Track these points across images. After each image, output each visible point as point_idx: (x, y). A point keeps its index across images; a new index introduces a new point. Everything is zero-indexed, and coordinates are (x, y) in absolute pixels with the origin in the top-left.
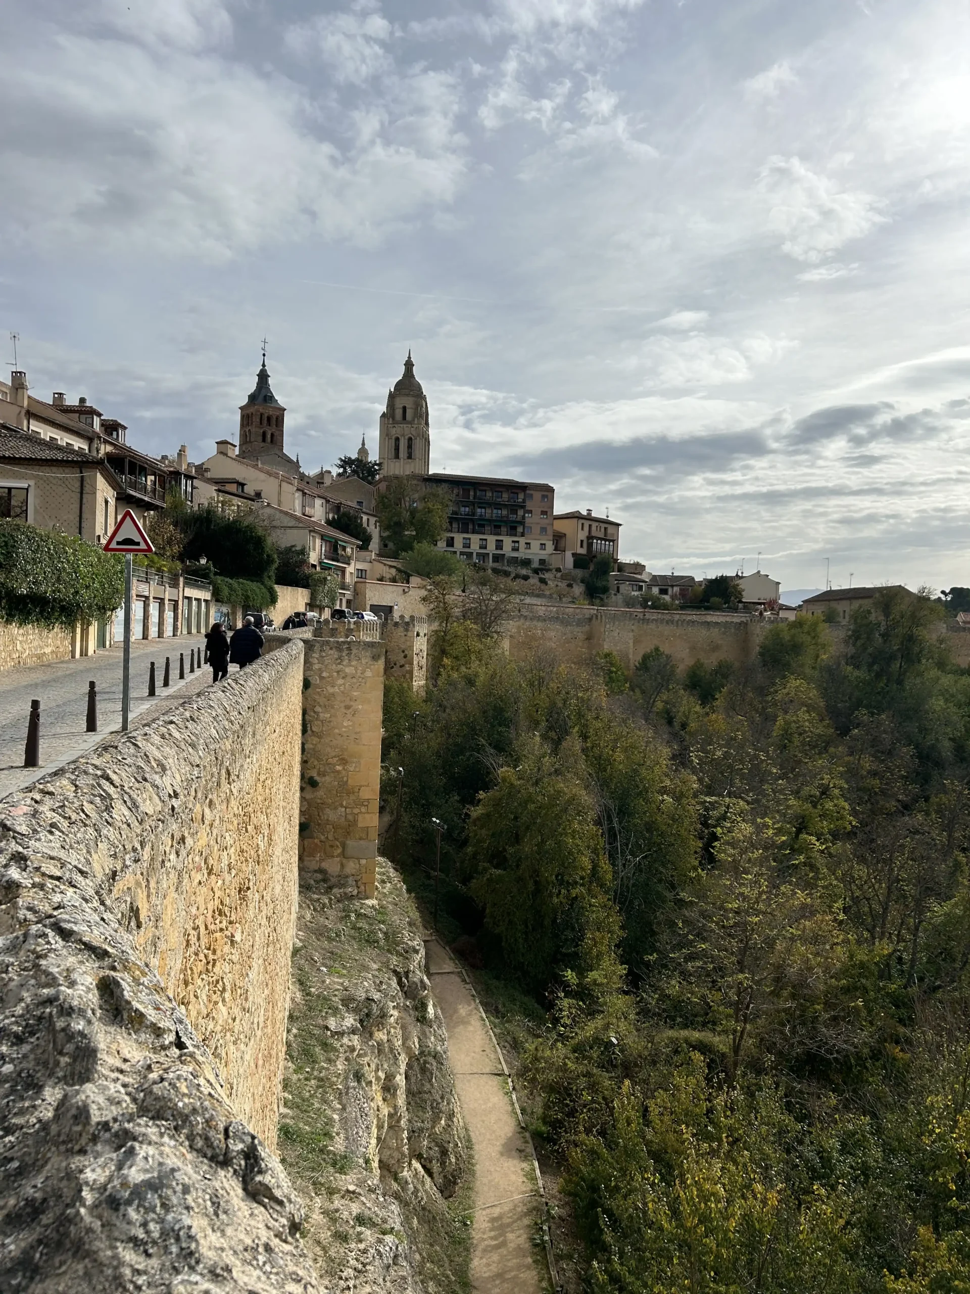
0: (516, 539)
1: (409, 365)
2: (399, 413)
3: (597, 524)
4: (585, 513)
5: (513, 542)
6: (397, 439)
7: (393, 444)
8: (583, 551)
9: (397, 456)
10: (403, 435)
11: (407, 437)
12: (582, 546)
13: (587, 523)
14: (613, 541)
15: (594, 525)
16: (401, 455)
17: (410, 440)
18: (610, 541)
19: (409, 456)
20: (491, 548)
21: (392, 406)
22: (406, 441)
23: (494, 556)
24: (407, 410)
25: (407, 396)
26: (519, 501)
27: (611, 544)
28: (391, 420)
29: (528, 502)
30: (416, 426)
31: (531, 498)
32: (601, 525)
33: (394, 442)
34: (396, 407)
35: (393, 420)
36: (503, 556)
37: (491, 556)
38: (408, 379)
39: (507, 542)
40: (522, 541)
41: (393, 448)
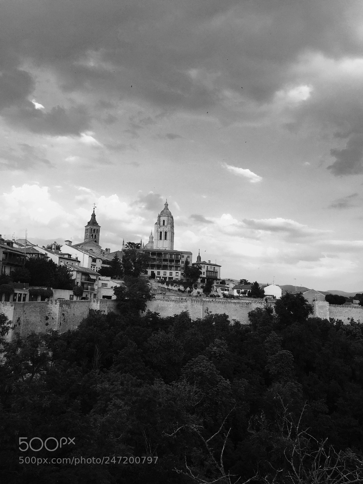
0: (177, 272)
1: (167, 205)
2: (162, 223)
3: (211, 266)
4: (208, 262)
5: (176, 273)
6: (161, 232)
7: (160, 235)
8: (204, 276)
9: (161, 239)
11: (164, 232)
12: (204, 274)
13: (206, 266)
14: (217, 272)
15: (209, 266)
16: (162, 238)
17: (166, 233)
18: (215, 272)
19: (166, 239)
20: (168, 275)
21: (159, 220)
22: (164, 233)
23: (169, 278)
24: (165, 222)
25: (165, 216)
26: (179, 258)
27: (216, 273)
28: (159, 225)
29: (182, 258)
30: (168, 227)
31: (183, 257)
32: (212, 266)
33: (160, 233)
34: (161, 220)
35: (160, 225)
36: (172, 278)
37: (168, 278)
38: (165, 210)
39: (174, 273)
40: (180, 272)
41: (160, 236)
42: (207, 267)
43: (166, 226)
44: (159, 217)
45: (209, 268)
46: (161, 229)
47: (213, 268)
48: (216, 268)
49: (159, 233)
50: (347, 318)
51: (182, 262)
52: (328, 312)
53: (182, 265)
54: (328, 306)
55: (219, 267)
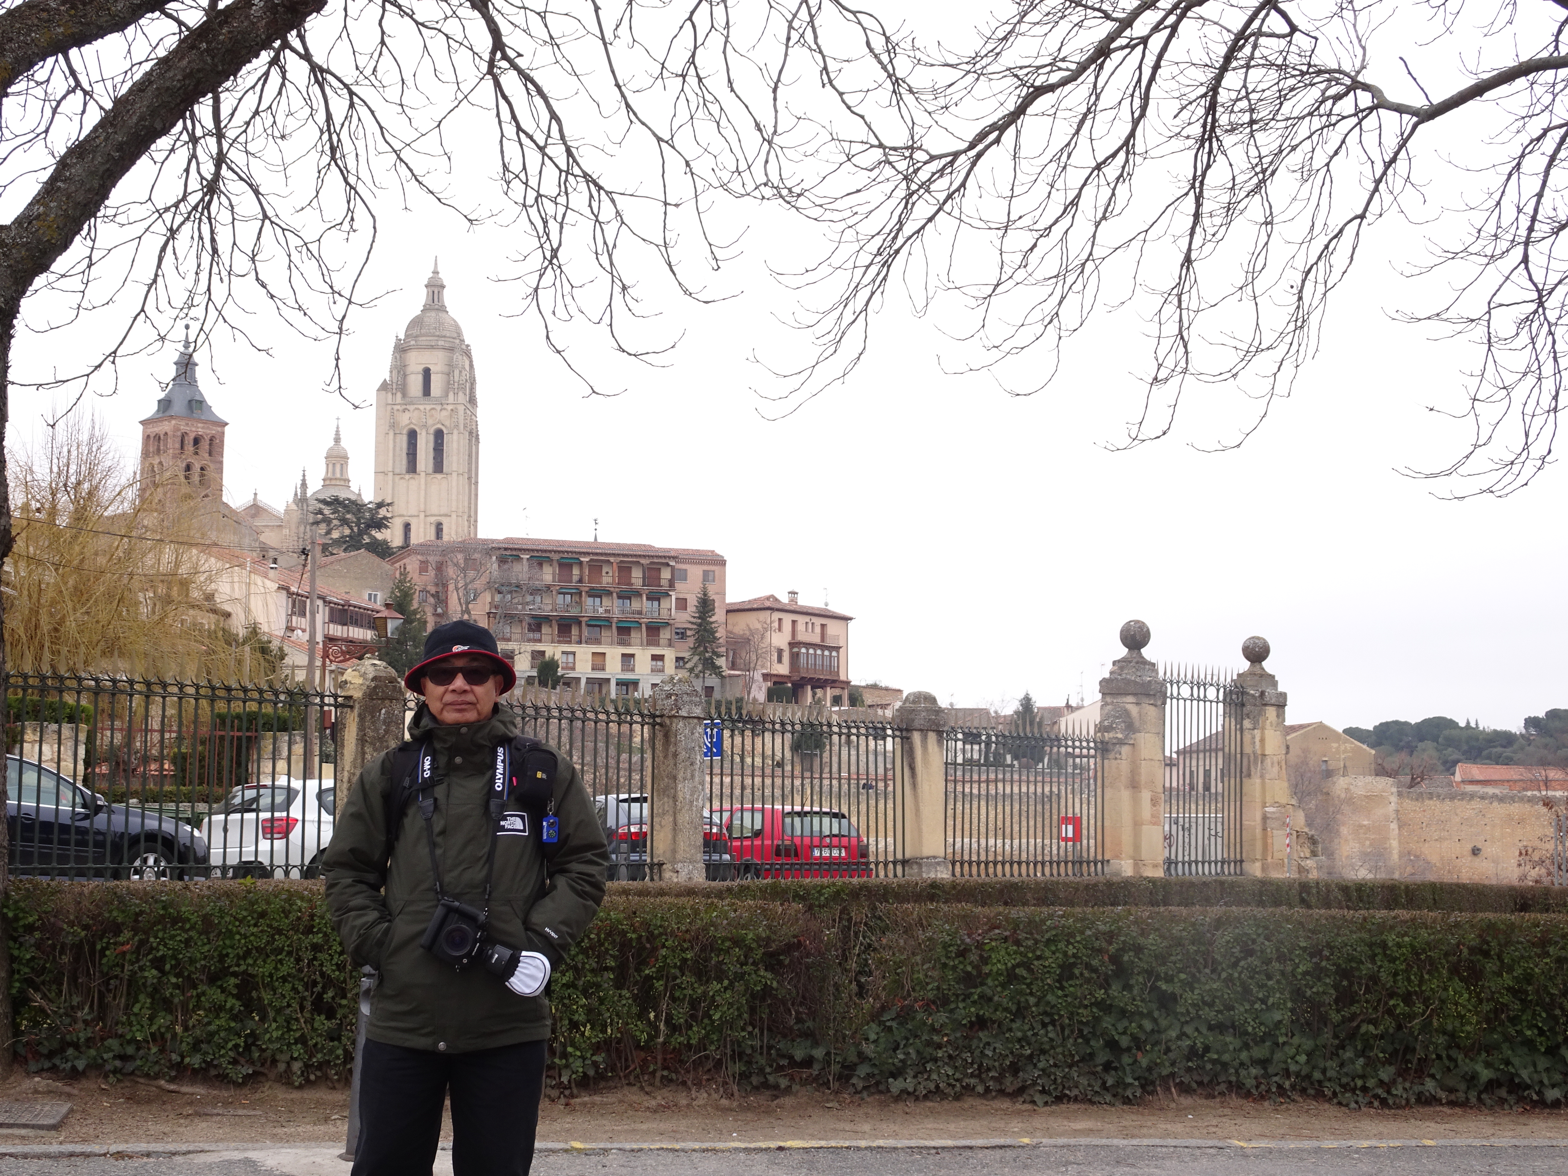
0: (657, 651)
1: (435, 287)
2: (415, 383)
3: (807, 619)
4: (784, 599)
5: (655, 658)
6: (412, 436)
7: (405, 445)
8: (783, 669)
9: (412, 467)
10: (425, 426)
11: (432, 431)
12: (780, 660)
13: (787, 619)
14: (837, 649)
15: (801, 620)
16: (420, 466)
17: (439, 435)
18: (831, 649)
19: (438, 467)
20: (614, 669)
21: (400, 368)
22: (432, 438)
23: (619, 683)
24: (433, 377)
25: (432, 347)
26: (663, 582)
27: (834, 654)
28: (399, 395)
29: (678, 585)
30: (450, 407)
31: (684, 577)
32: (815, 620)
33: (405, 438)
34: (410, 369)
35: (404, 395)
36: (635, 684)
37: (613, 683)
38: (433, 314)
39: (643, 657)
40: (670, 655)
41: (405, 451)
42: (794, 622)
43: (441, 402)
44: (401, 349)
45: (801, 627)
46: (411, 418)
47: (818, 629)
48: (833, 628)
49: (403, 440)
50: (1469, 847)
51: (682, 604)
52: (1394, 826)
53: (684, 618)
54: (1394, 799)
55: (842, 623)
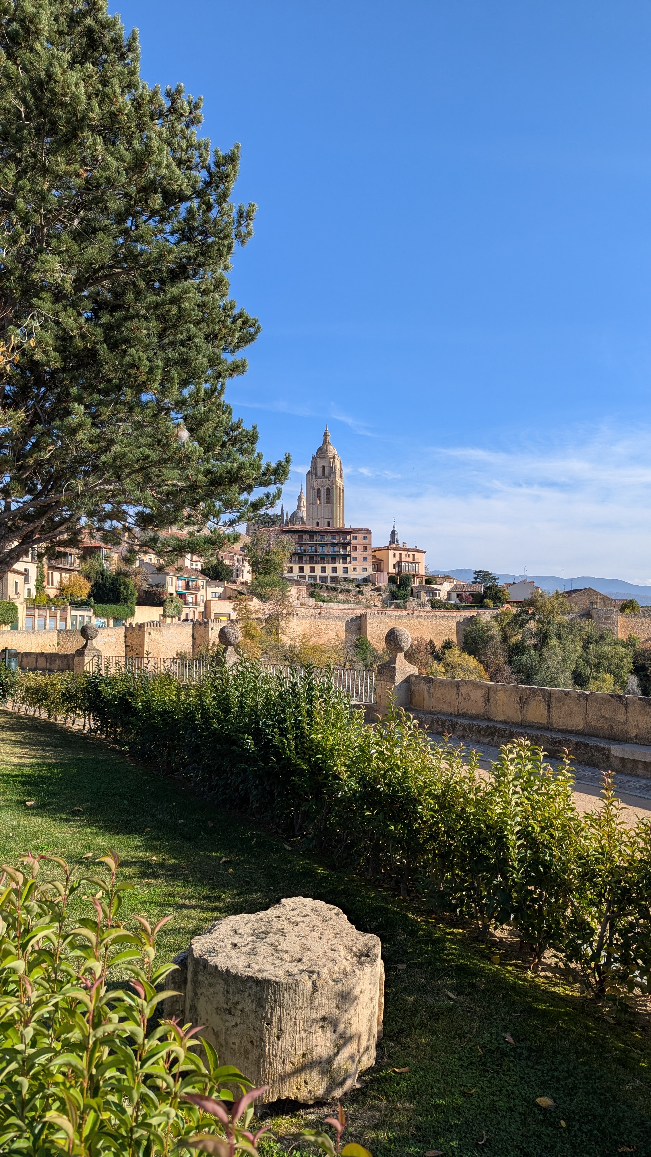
6: (319, 490)
8: (394, 571)
10: (323, 486)
12: (394, 568)
16: (321, 501)
19: (328, 501)
23: (330, 577)
26: (348, 541)
27: (417, 565)
29: (353, 542)
31: (356, 539)
36: (337, 577)
39: (339, 567)
40: (350, 566)
41: (316, 496)
42: (401, 554)
43: (328, 477)
44: (314, 459)
45: (403, 556)
46: (317, 483)
47: (411, 556)
48: (418, 555)
49: (315, 492)
51: (355, 548)
53: (356, 553)
54: (617, 617)
55: (423, 553)
